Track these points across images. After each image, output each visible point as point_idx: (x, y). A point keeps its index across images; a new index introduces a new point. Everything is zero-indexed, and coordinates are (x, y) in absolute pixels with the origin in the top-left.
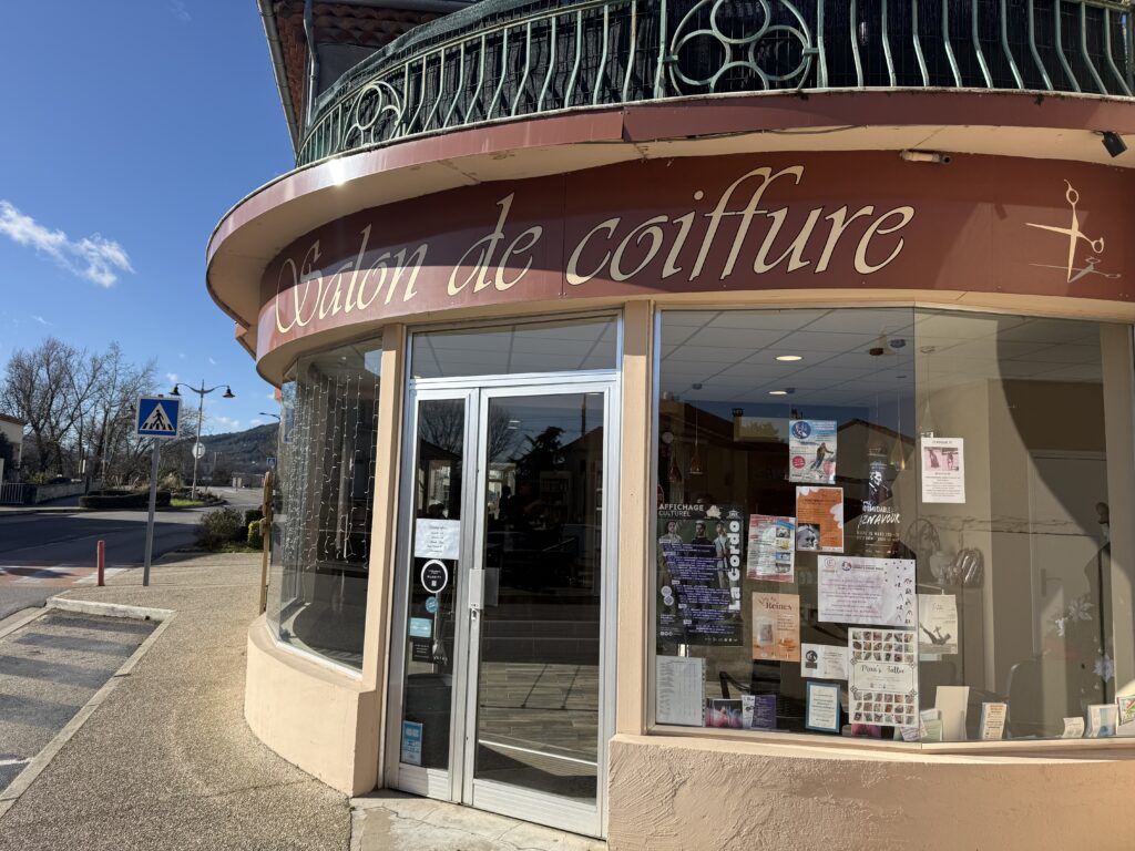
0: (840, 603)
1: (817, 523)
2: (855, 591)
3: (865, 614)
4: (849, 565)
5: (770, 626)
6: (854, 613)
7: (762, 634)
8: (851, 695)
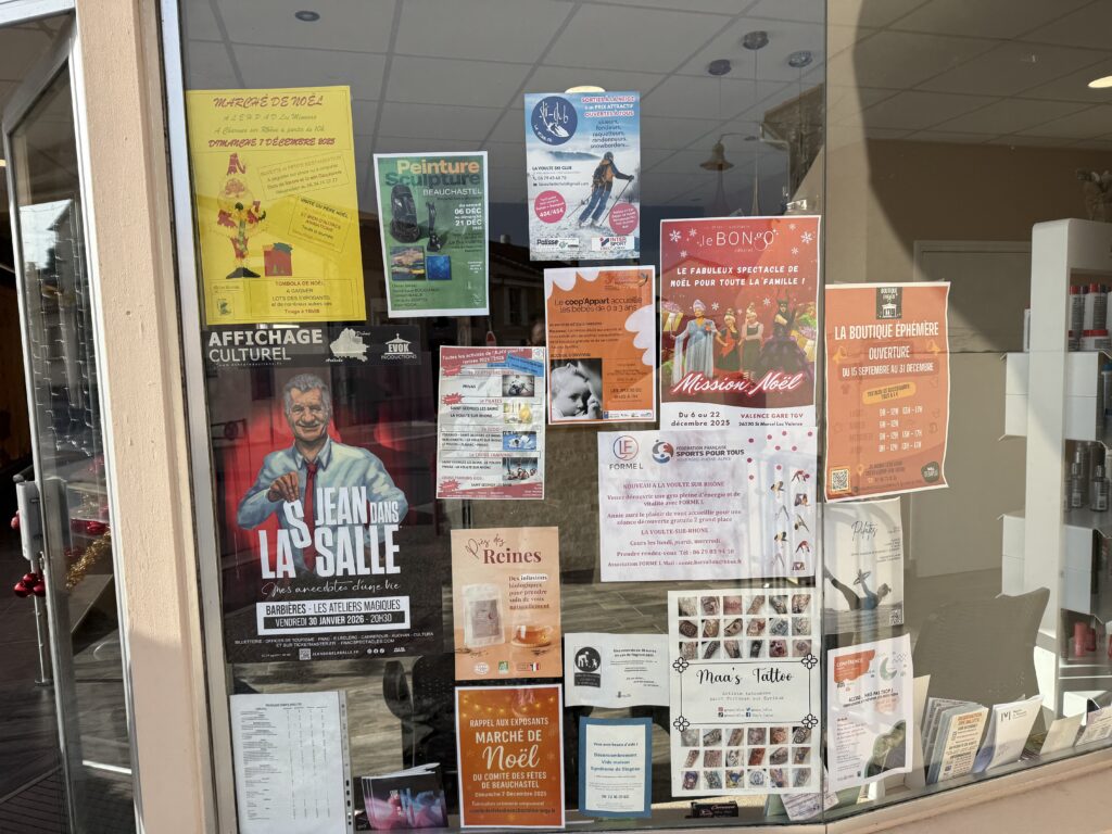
0: (651, 538)
1: (595, 356)
2: (683, 508)
3: (704, 557)
4: (669, 449)
5: (494, 604)
6: (679, 558)
7: (476, 623)
8: (675, 734)
